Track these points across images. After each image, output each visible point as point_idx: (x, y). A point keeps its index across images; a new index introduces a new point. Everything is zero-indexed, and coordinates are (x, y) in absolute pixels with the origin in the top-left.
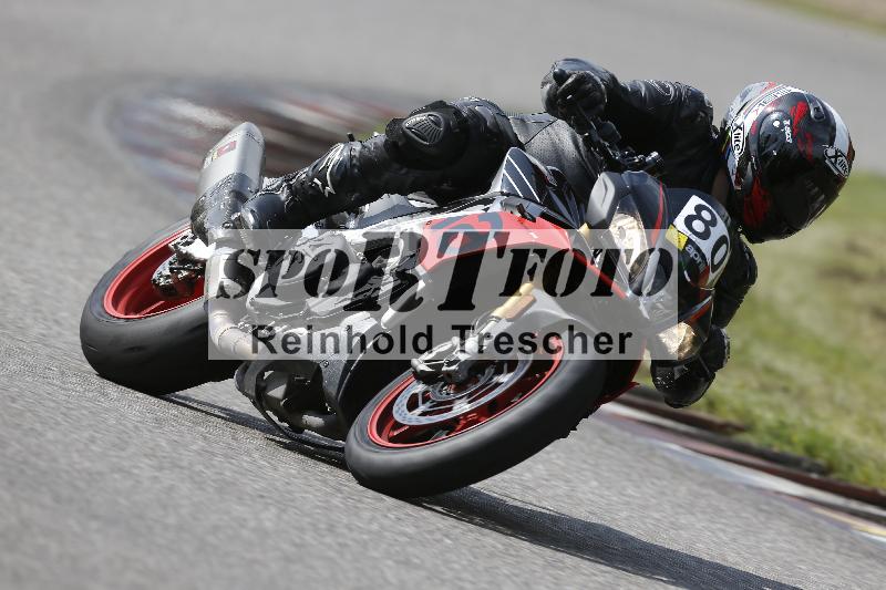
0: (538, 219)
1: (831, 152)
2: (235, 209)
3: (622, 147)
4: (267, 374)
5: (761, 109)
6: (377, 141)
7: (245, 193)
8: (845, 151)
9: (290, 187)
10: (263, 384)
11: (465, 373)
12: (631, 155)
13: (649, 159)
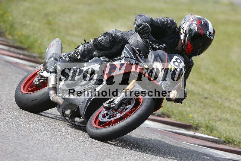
1: (208, 33)
2: (55, 63)
5: (189, 22)
9: (69, 57)
11: (117, 107)
12: (158, 45)
13: (163, 46)
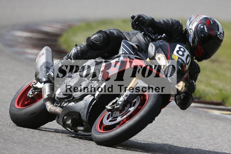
0: (134, 59)
1: (219, 33)
2: (47, 72)
4: (65, 117)
6: (84, 45)
7: (49, 67)
10: (64, 121)
12: (157, 36)
13: (163, 36)
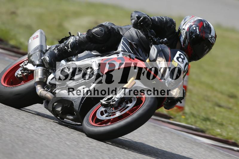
0: (135, 59)
1: (210, 36)
2: (42, 56)
3: (156, 37)
4: (55, 104)
5: (190, 24)
8: (214, 36)
9: (58, 49)
10: (54, 107)
11: (117, 104)
12: (159, 39)
